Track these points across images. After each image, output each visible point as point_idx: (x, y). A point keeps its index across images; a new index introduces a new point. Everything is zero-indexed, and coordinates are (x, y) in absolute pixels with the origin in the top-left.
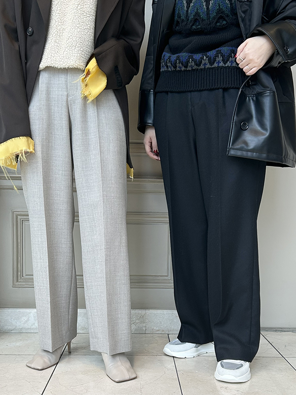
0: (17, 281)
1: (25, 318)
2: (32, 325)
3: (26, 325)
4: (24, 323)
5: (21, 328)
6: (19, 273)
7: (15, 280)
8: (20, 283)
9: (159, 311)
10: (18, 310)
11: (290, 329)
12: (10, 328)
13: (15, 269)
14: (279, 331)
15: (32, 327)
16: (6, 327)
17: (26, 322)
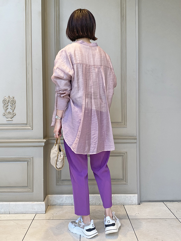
0: (58, 183)
1: (61, 199)
3: (62, 202)
4: (61, 201)
5: (60, 203)
6: (59, 179)
7: (57, 181)
8: (59, 184)
9: (119, 195)
10: (58, 195)
11: (176, 200)
12: (55, 203)
13: (57, 178)
14: (172, 202)
15: (65, 203)
16: (53, 203)
17: (62, 200)
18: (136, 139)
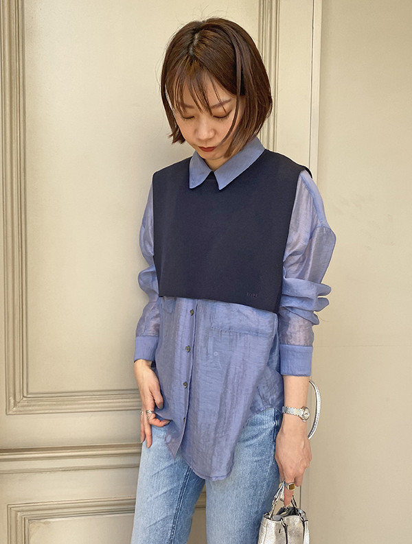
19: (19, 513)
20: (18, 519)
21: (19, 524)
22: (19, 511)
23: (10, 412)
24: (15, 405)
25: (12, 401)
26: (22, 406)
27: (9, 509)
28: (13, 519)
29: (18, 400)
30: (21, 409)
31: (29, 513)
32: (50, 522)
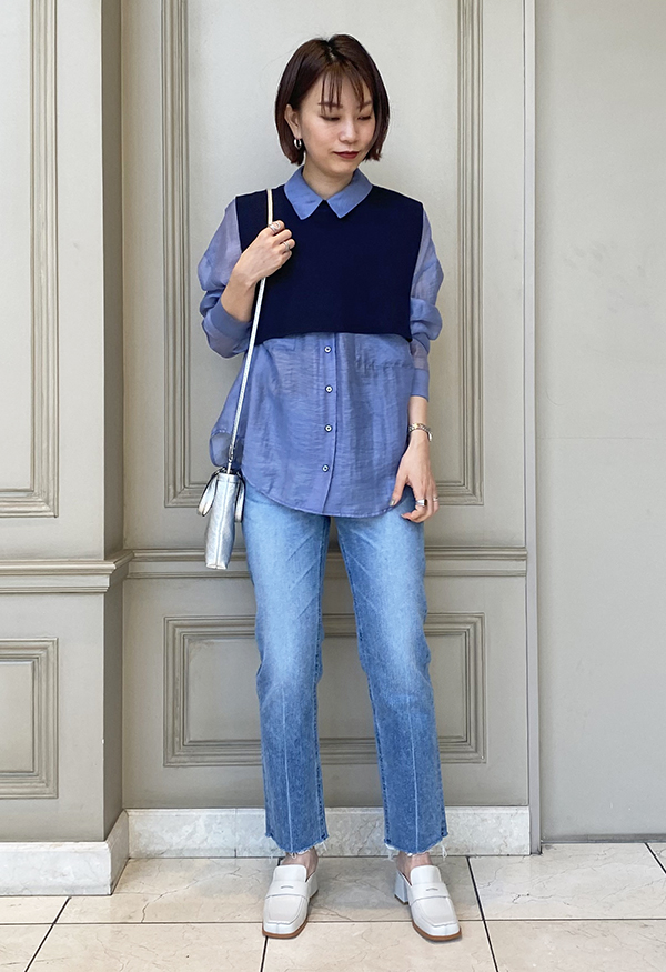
0: (173, 754)
1: (187, 828)
2: (202, 843)
3: (189, 842)
4: (187, 839)
5: (180, 847)
6: (177, 739)
7: (170, 752)
8: (178, 759)
10: (174, 812)
12: (158, 848)
13: (170, 732)
15: (202, 846)
16: (151, 848)
17: (191, 836)
18: (524, 558)
19: (178, 630)
20: (177, 636)
21: (177, 641)
22: (177, 626)
23: (170, 504)
24: (175, 496)
25: (172, 491)
26: (184, 498)
27: (167, 622)
28: (171, 636)
29: (178, 490)
30: (182, 500)
31: (189, 630)
32: (213, 643)
